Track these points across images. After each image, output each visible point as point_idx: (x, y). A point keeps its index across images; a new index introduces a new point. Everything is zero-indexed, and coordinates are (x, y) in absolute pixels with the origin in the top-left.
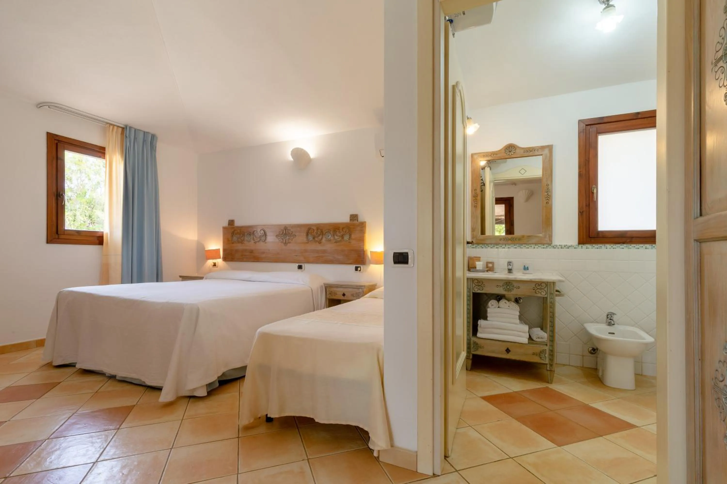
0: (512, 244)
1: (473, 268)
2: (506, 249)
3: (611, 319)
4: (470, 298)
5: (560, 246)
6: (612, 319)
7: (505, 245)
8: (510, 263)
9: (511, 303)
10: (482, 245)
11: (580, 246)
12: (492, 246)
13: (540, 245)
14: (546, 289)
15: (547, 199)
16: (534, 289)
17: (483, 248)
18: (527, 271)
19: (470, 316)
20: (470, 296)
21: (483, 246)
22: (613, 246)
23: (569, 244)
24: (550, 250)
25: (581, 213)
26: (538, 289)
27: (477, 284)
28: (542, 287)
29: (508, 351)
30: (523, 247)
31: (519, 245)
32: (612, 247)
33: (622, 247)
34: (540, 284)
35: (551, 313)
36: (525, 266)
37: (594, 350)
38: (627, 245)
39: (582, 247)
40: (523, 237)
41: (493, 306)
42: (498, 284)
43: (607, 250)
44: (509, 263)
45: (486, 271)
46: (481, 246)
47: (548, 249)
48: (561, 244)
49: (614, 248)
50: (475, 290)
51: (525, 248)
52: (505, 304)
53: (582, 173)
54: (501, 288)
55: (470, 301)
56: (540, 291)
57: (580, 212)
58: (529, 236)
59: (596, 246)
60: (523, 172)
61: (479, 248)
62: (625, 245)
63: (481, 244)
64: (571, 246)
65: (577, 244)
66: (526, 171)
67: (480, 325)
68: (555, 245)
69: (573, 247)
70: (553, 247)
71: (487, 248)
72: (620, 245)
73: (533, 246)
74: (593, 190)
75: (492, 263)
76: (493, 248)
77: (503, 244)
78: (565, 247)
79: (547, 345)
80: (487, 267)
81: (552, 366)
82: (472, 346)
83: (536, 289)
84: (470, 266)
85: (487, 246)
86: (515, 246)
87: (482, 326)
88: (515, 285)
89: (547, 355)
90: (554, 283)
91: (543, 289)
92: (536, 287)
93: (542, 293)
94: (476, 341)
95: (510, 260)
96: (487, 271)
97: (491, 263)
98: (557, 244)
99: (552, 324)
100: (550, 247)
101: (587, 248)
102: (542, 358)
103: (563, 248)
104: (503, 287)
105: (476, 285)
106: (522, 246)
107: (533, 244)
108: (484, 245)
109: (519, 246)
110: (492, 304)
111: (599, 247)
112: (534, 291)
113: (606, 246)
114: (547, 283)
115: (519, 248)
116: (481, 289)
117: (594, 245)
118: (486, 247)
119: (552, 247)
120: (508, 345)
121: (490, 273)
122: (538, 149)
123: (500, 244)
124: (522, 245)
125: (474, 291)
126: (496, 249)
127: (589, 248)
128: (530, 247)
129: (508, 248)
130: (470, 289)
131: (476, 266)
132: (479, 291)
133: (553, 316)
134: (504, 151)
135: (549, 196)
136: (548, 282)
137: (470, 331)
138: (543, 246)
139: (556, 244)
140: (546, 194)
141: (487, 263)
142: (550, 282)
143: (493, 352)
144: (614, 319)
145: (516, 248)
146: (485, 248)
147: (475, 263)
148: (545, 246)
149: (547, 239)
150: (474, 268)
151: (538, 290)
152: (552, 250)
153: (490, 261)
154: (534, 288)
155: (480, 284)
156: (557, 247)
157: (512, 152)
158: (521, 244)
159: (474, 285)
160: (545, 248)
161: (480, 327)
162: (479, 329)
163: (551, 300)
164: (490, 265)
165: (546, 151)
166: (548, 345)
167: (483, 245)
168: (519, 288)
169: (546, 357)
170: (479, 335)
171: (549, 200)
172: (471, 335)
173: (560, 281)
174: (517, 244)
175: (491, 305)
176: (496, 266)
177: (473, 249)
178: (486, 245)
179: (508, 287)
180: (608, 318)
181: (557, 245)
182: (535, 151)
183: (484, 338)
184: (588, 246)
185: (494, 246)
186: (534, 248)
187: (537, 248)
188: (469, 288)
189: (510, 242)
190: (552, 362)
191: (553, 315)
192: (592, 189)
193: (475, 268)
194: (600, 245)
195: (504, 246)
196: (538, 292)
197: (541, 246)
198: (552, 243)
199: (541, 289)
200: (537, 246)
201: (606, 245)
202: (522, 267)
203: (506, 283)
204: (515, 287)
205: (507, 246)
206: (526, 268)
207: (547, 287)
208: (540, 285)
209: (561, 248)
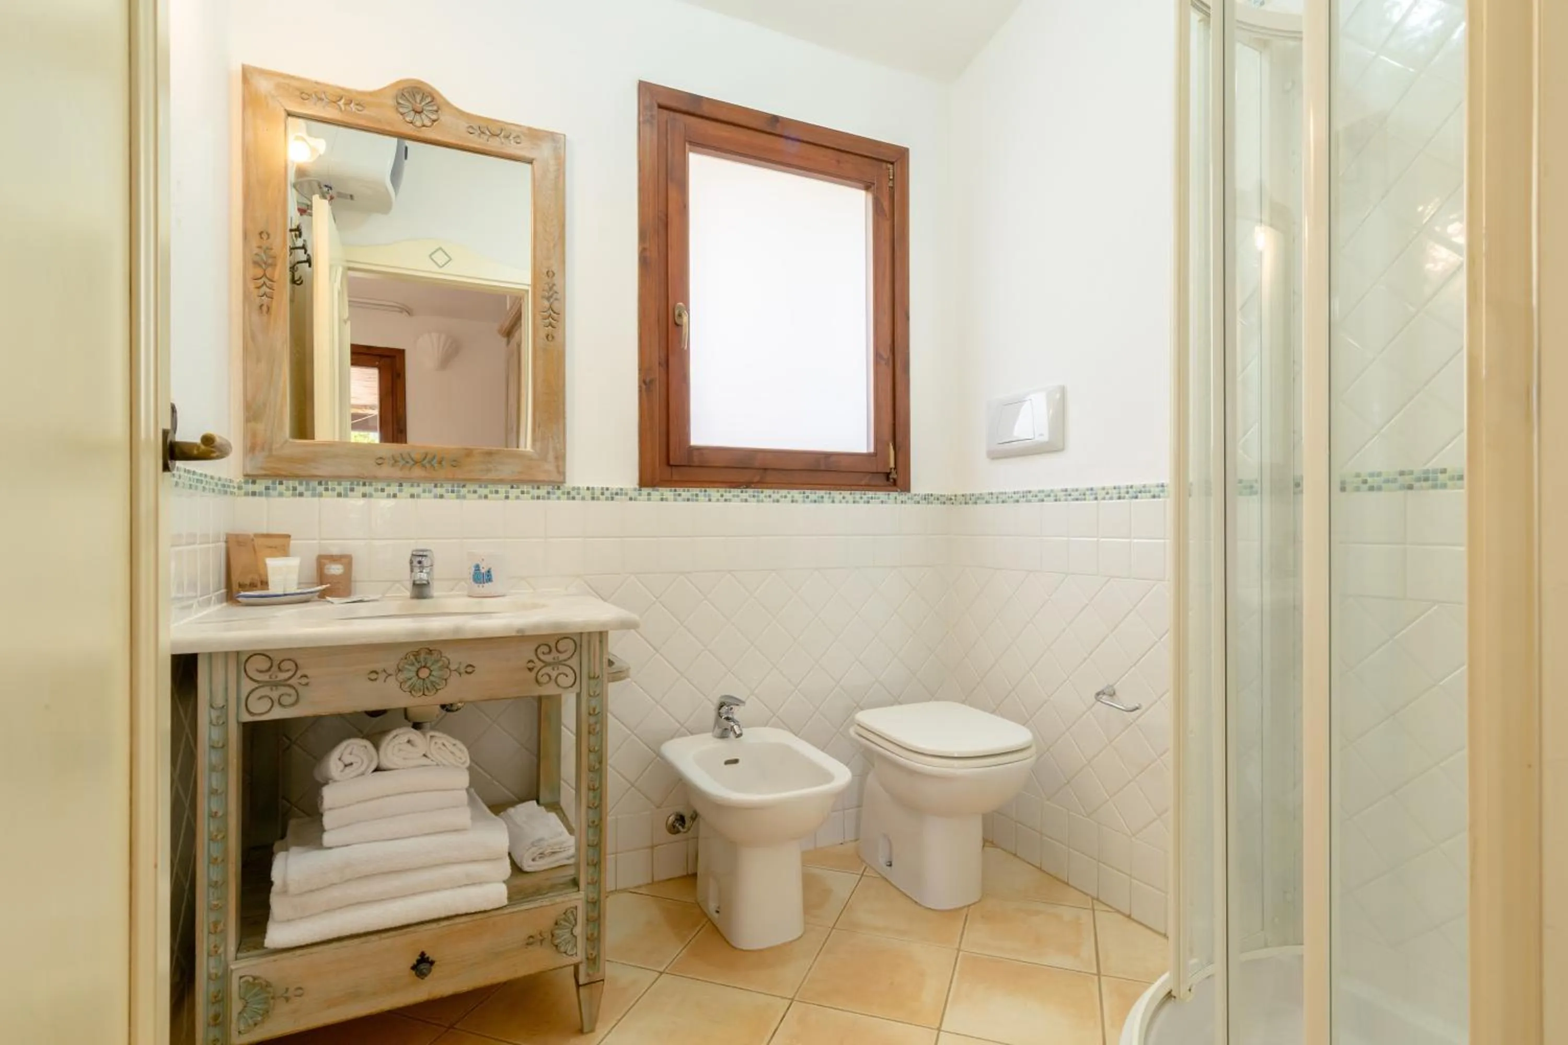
0: (426, 479)
1: (253, 586)
2: (404, 502)
3: (728, 719)
4: (226, 761)
5: (589, 492)
6: (730, 716)
7: (401, 485)
8: (420, 559)
9: (432, 737)
10: (297, 484)
11: (645, 491)
12: (345, 489)
13: (525, 488)
14: (574, 662)
15: (550, 324)
16: (530, 670)
17: (301, 495)
18: (487, 588)
19: (226, 851)
20: (225, 746)
21: (300, 489)
22: (724, 494)
23: (615, 486)
24: (558, 506)
25: (645, 385)
26: (546, 664)
27: (265, 677)
28: (562, 657)
29: (422, 965)
30: (469, 492)
31: (453, 486)
32: (722, 496)
33: (744, 496)
34: (553, 645)
35: (592, 756)
36: (477, 567)
37: (681, 819)
38: (754, 492)
39: (649, 494)
40: (469, 453)
41: (348, 770)
42: (378, 667)
43: (710, 503)
44: (418, 559)
45: (315, 596)
46: (295, 489)
47: (552, 503)
48: (591, 486)
49: (726, 500)
50: (252, 710)
51: (476, 496)
52: (409, 746)
53: (648, 254)
54: (391, 680)
55: (225, 770)
56: (554, 674)
57: (644, 382)
58: (490, 454)
59: (685, 493)
60: (440, 258)
61: (281, 495)
62: (750, 491)
63: (287, 477)
64: (619, 492)
65: (637, 487)
66: (450, 260)
67: (285, 884)
68: (574, 489)
69: (626, 494)
70: (569, 493)
71: (320, 495)
72: (739, 490)
73: (502, 489)
74: (680, 315)
75: (346, 560)
76: (346, 496)
77: (389, 480)
78: (603, 494)
79: (575, 883)
80: (322, 577)
81: (594, 963)
82: (236, 1006)
83: (539, 664)
84: (235, 579)
85: (321, 489)
86: (439, 491)
87: (292, 888)
88: (456, 658)
89: (578, 930)
90: (602, 636)
91: (561, 663)
92: (539, 659)
93: (561, 679)
94: (256, 973)
95: (421, 545)
96: (322, 595)
97: (334, 559)
98: (581, 486)
99: (595, 797)
100: (559, 493)
101: (662, 500)
102: (562, 949)
103: (598, 499)
104: (401, 677)
105: (264, 684)
106: (464, 491)
107: (501, 481)
108: (307, 484)
109: (453, 492)
110: (348, 759)
111: (692, 495)
112: (533, 674)
113: (707, 493)
114: (577, 639)
115: (454, 495)
116: (287, 700)
117: (680, 490)
118: (314, 489)
119: (563, 493)
120: (423, 941)
121: (336, 604)
122: (518, 137)
123: (376, 478)
124: (464, 486)
125: (247, 718)
126: (362, 502)
127: (667, 500)
128: (491, 492)
129: (412, 496)
130: (224, 708)
131: (267, 576)
132: (278, 713)
133: (597, 766)
134: (392, 102)
135: (555, 313)
136: (581, 634)
137: (224, 932)
138: (536, 492)
139: (576, 485)
140: (546, 303)
141: (323, 560)
142: (590, 634)
143: (355, 995)
144: (736, 717)
145: (441, 496)
146: (313, 495)
147: (265, 565)
148: (542, 492)
149: (550, 466)
150: (259, 584)
151: (548, 670)
152: (565, 502)
153: (335, 551)
154: (530, 665)
155: (283, 676)
156: (579, 494)
157: (424, 112)
158: (462, 484)
159: (247, 685)
160: (544, 498)
161: (285, 892)
162: (277, 904)
163: (594, 703)
164: (336, 569)
165: (544, 152)
166: (582, 884)
167: (301, 484)
168: (470, 669)
169: (575, 937)
170: (276, 935)
171: (553, 327)
172: (232, 948)
173: (627, 625)
174: (447, 480)
175: (341, 766)
176: (359, 572)
177: (251, 499)
178: (315, 483)
179: (424, 673)
180: (720, 715)
181: (579, 488)
182: (507, 137)
183: (303, 943)
184: (667, 492)
185: (352, 490)
186: (507, 497)
187: (517, 498)
188: (219, 702)
189: (417, 472)
190: (593, 949)
191: (600, 762)
192: (677, 313)
193: (264, 584)
194: (695, 491)
195: (394, 489)
196: (546, 678)
197: (531, 490)
198: (564, 482)
199: (556, 664)
200: (516, 492)
201: (708, 489)
202: (469, 572)
203: (417, 654)
204: (453, 667)
205: (407, 489)
206: (482, 576)
207: (577, 653)
208: (554, 649)
209: (593, 498)
